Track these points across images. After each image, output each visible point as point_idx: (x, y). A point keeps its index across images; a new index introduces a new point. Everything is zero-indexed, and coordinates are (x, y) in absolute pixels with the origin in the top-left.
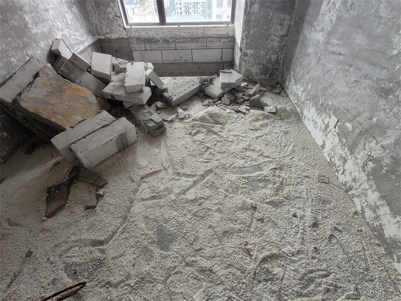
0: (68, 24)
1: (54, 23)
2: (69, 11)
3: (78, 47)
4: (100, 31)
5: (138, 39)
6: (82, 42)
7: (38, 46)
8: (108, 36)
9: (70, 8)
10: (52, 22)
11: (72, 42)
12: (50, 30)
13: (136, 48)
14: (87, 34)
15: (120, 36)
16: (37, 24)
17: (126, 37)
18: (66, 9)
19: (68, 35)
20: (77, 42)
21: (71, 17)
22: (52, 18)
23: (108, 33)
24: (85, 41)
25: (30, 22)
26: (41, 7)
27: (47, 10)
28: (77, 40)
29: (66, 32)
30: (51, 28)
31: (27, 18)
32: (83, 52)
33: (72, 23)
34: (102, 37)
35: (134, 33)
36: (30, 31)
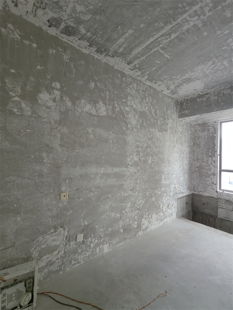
0: (179, 182)
1: (173, 181)
2: (183, 176)
3: (179, 195)
4: (196, 189)
5: (228, 201)
6: (183, 193)
7: (161, 190)
8: (201, 193)
9: (184, 175)
10: (173, 180)
11: (177, 192)
12: (170, 184)
13: (222, 206)
14: (187, 189)
15: (211, 196)
16: (166, 179)
17: (216, 197)
18: (182, 175)
19: (177, 188)
20: (180, 192)
21: (183, 179)
22: (173, 178)
23: (201, 192)
24: (184, 193)
25: (163, 178)
26: (171, 172)
27: (173, 174)
28: (181, 191)
29: (177, 186)
30: (171, 183)
31: (163, 176)
32: (181, 198)
33: (182, 182)
34: (196, 193)
35: (225, 196)
36: (161, 182)
